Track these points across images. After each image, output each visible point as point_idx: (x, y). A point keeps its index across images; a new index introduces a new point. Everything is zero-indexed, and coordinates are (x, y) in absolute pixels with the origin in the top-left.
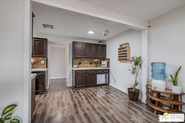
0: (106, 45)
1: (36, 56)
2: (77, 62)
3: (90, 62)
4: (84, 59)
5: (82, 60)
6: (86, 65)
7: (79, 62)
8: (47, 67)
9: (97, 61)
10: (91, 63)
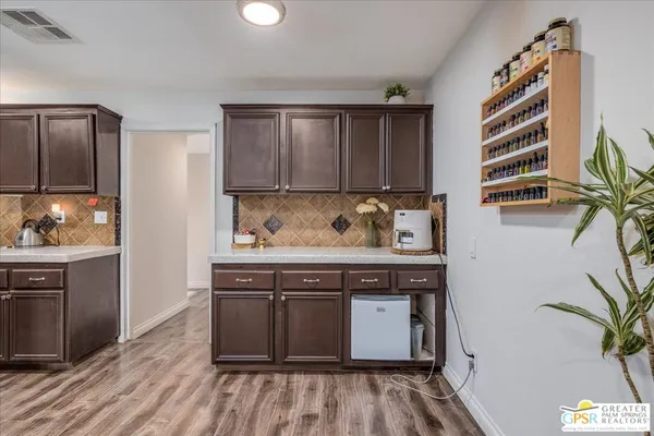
0: (431, 108)
1: (53, 188)
2: (259, 217)
3: (334, 215)
4: (298, 202)
5: (286, 208)
6: (308, 233)
7: (269, 215)
8: (118, 242)
9: (374, 209)
10: (340, 225)
